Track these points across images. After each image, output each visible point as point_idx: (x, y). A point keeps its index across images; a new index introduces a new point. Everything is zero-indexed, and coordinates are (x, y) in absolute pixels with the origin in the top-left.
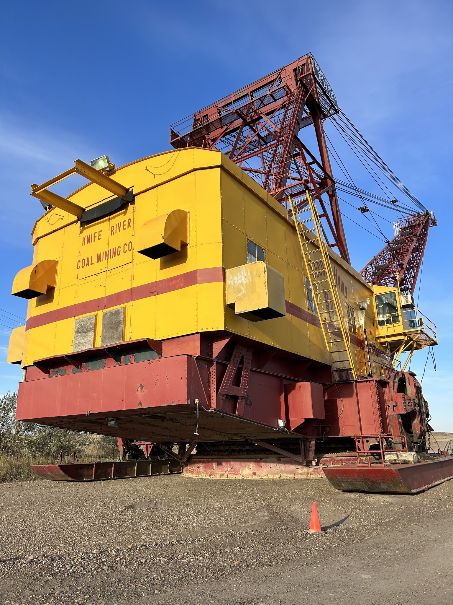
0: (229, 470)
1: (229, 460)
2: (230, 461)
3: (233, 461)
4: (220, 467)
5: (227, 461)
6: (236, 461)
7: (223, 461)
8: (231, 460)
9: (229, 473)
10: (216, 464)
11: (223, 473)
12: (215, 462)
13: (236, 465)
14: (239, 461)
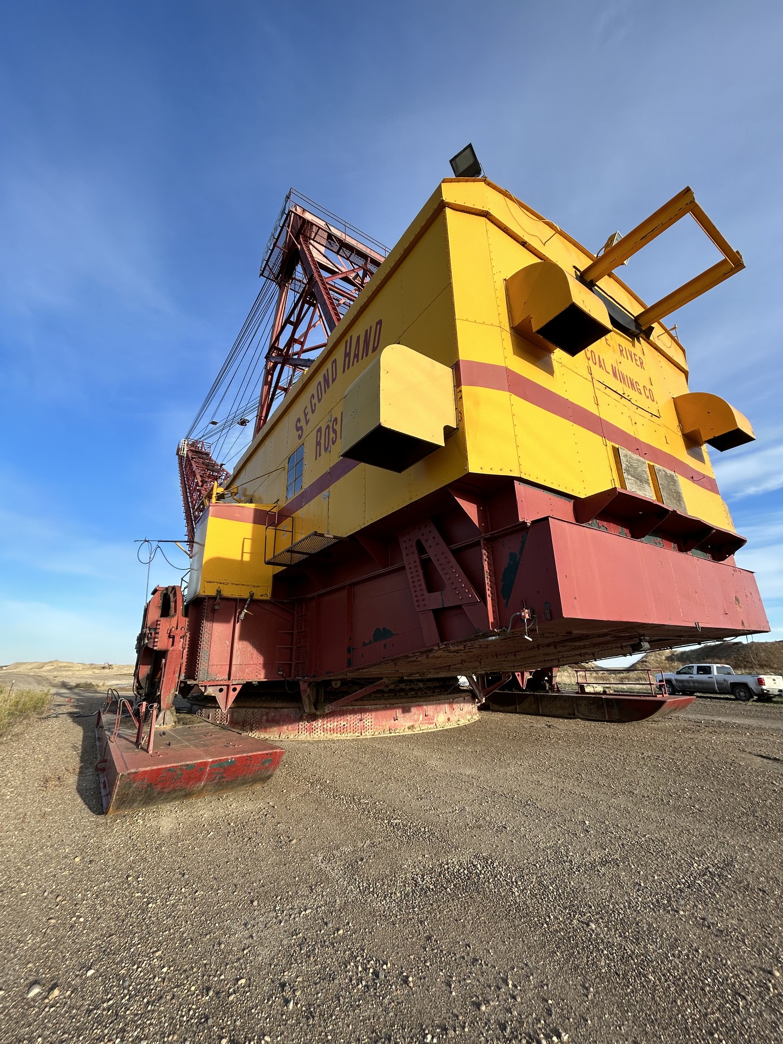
0: (421, 719)
1: (421, 703)
2: (422, 705)
3: (426, 705)
4: (407, 715)
5: (419, 706)
6: (431, 705)
7: (412, 706)
8: (424, 703)
9: (421, 723)
10: (400, 710)
11: (412, 724)
12: (398, 708)
13: (430, 709)
14: (433, 704)
